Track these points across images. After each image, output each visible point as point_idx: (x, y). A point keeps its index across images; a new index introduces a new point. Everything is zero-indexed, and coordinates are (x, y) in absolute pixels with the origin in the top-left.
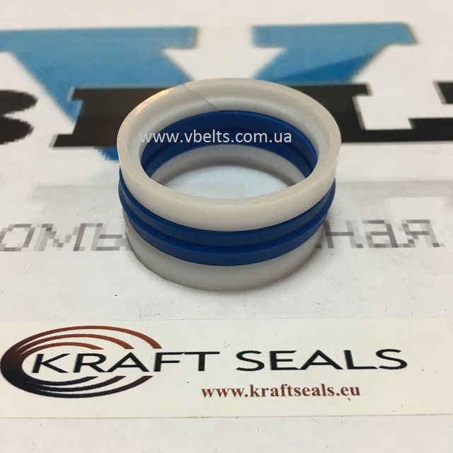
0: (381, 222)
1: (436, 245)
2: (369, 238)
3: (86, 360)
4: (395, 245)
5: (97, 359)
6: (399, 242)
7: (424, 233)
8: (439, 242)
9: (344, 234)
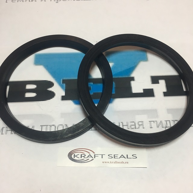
0: (134, 122)
1: (144, 128)
2: (131, 126)
3: (82, 155)
4: (136, 128)
5: (84, 155)
6: (136, 127)
7: (142, 125)
8: (144, 127)
9: (126, 125)
